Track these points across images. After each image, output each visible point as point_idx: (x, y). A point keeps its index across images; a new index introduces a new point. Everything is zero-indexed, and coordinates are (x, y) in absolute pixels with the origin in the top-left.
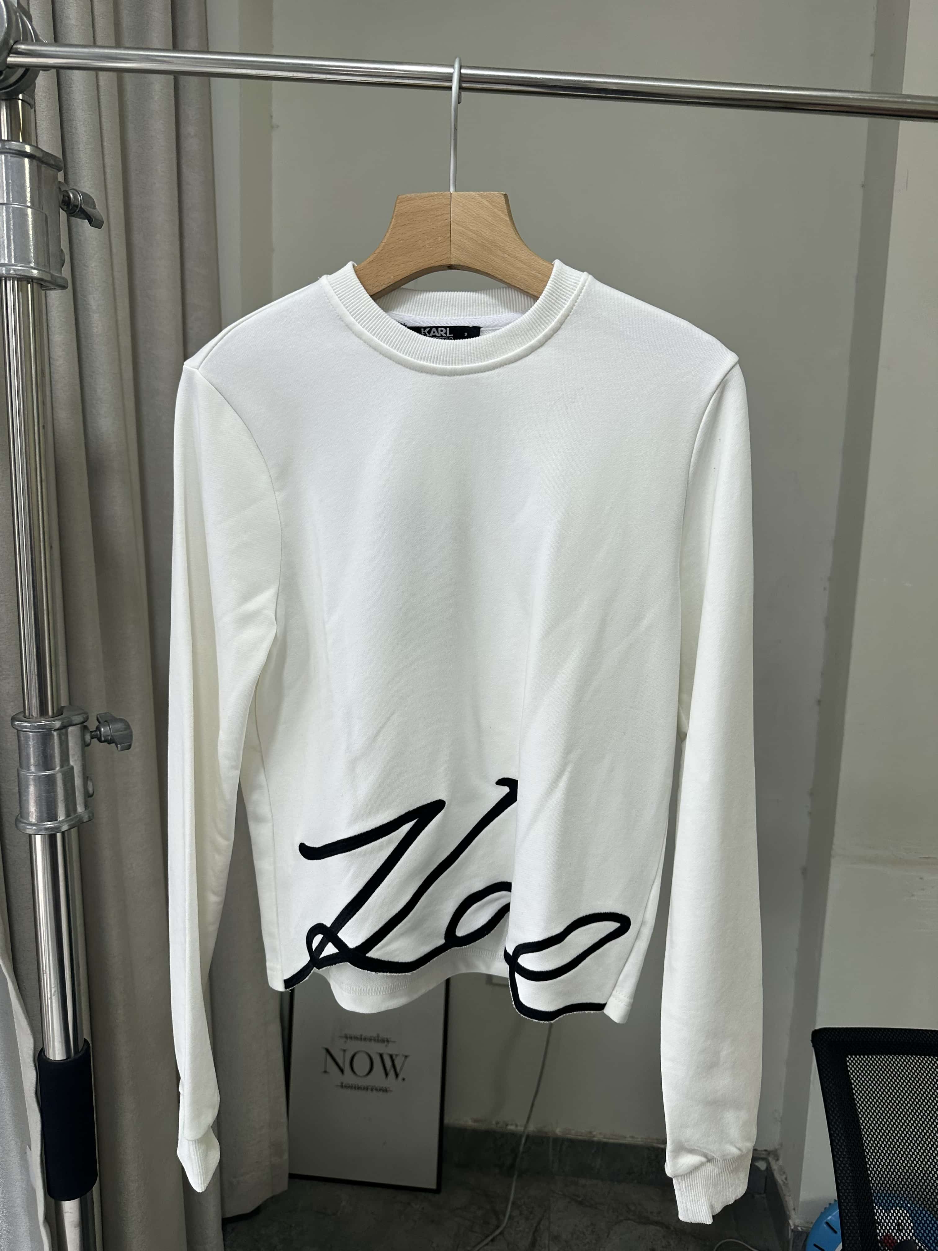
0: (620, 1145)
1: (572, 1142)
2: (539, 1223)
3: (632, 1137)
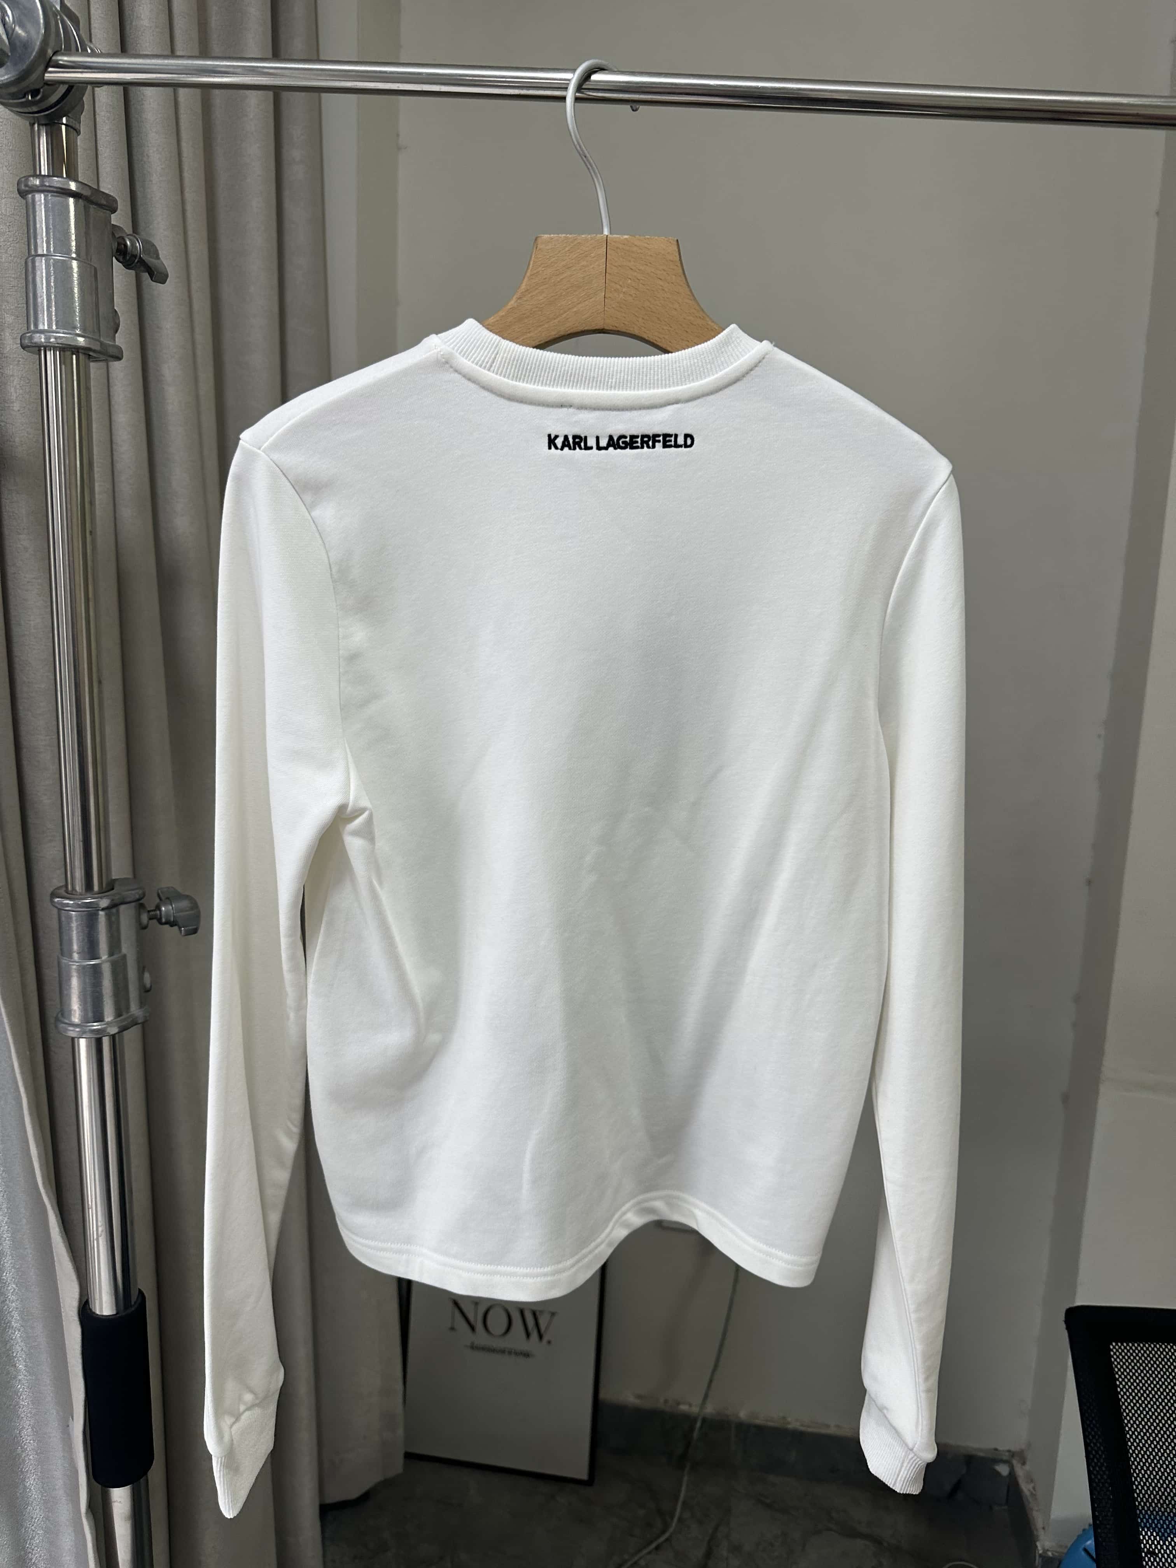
0: (822, 1436)
1: (761, 1429)
2: (716, 1529)
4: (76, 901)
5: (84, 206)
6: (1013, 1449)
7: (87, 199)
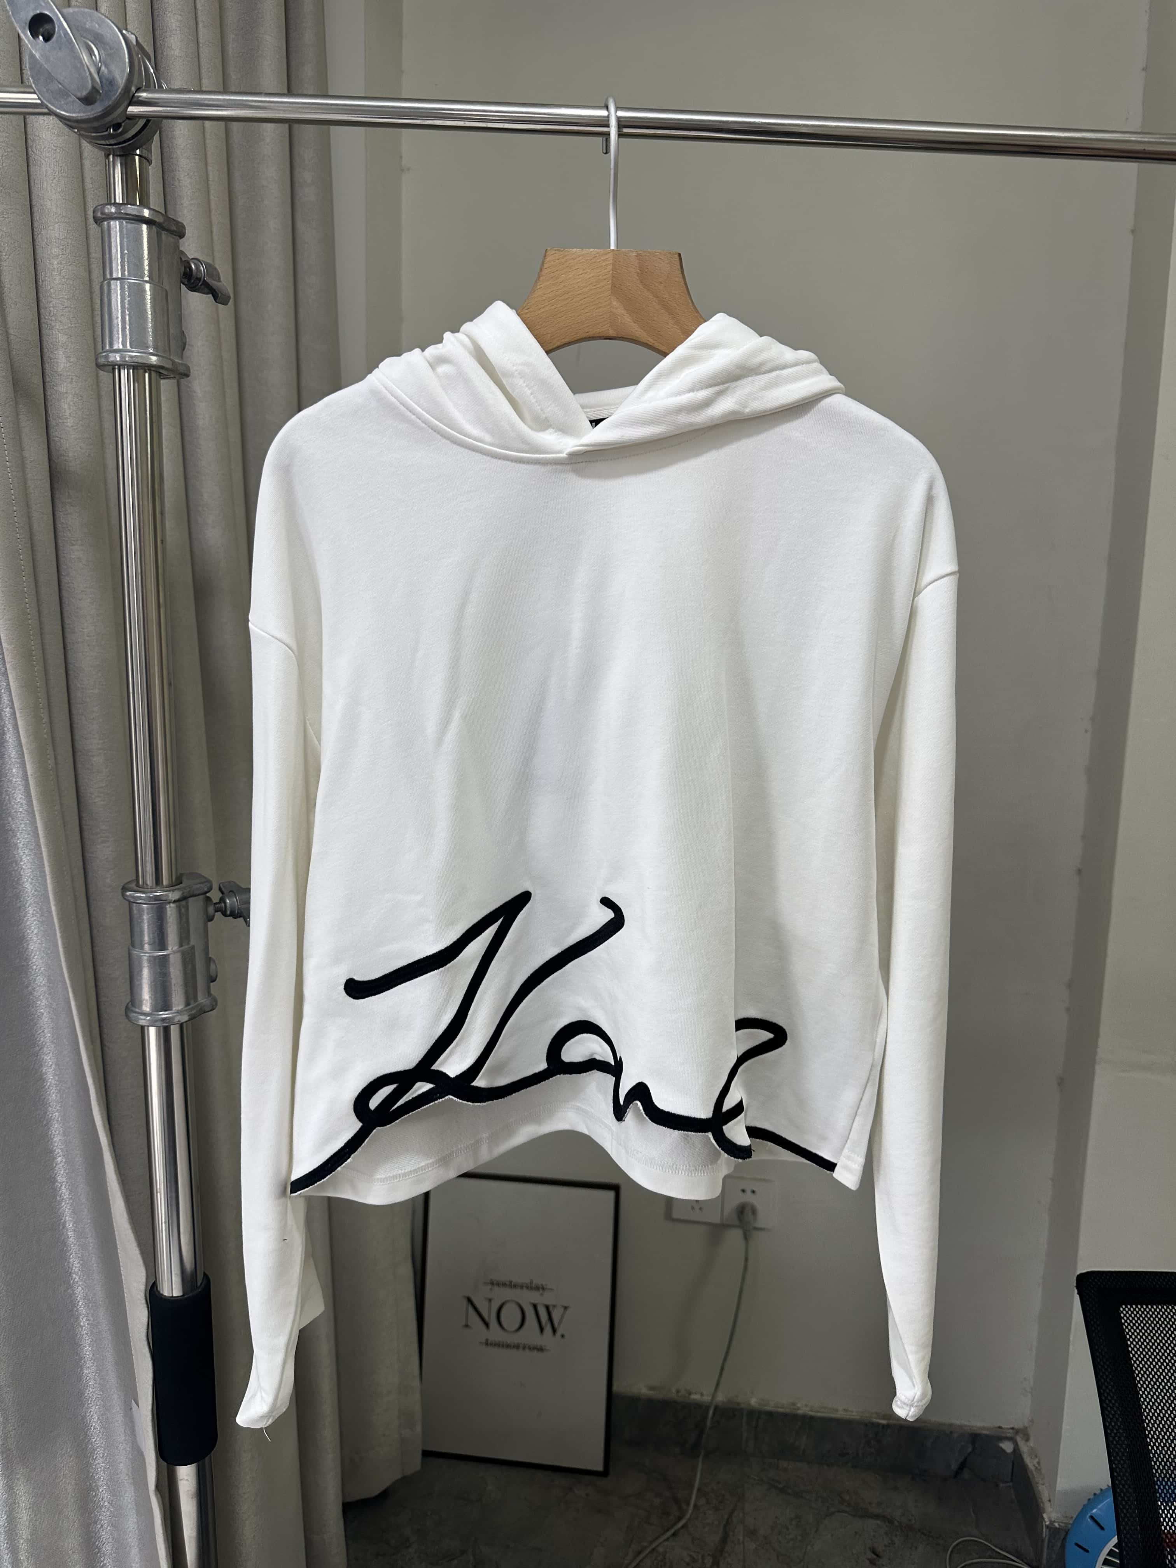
0: (831, 1420)
1: (771, 1415)
2: (731, 1515)
3: (846, 1410)
4: (149, 894)
5: (157, 233)
6: (1016, 1427)
7: (160, 226)
